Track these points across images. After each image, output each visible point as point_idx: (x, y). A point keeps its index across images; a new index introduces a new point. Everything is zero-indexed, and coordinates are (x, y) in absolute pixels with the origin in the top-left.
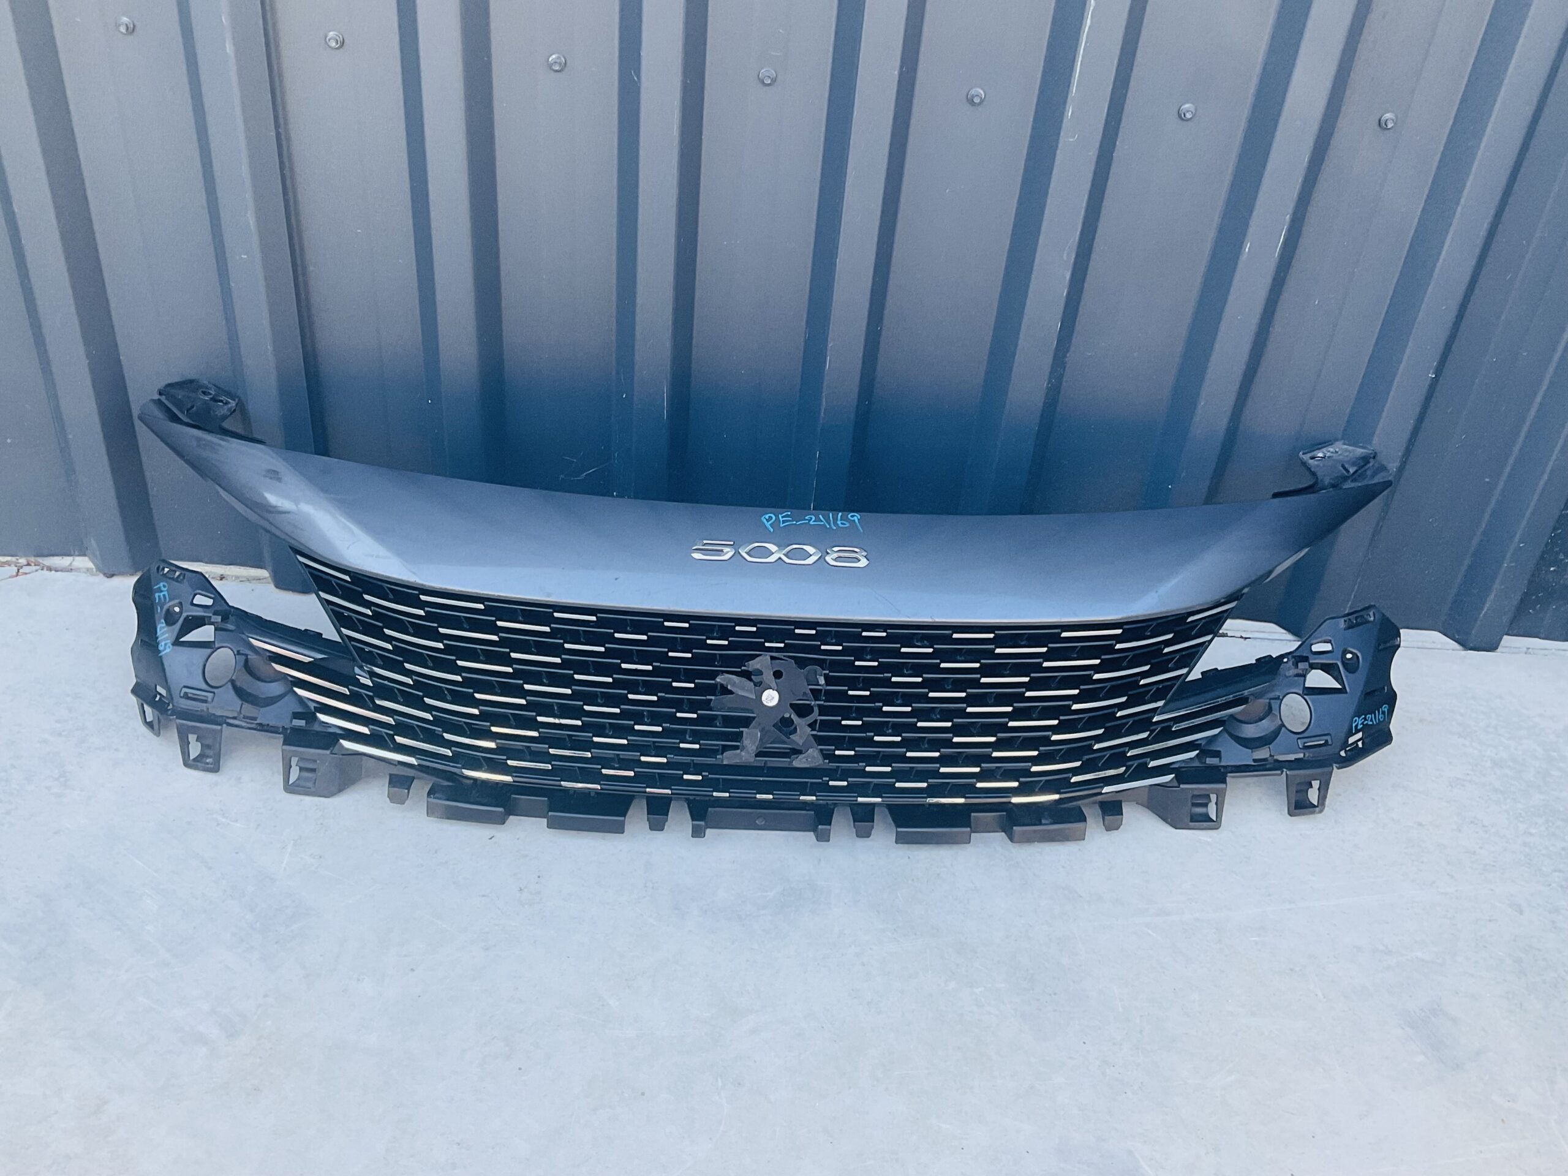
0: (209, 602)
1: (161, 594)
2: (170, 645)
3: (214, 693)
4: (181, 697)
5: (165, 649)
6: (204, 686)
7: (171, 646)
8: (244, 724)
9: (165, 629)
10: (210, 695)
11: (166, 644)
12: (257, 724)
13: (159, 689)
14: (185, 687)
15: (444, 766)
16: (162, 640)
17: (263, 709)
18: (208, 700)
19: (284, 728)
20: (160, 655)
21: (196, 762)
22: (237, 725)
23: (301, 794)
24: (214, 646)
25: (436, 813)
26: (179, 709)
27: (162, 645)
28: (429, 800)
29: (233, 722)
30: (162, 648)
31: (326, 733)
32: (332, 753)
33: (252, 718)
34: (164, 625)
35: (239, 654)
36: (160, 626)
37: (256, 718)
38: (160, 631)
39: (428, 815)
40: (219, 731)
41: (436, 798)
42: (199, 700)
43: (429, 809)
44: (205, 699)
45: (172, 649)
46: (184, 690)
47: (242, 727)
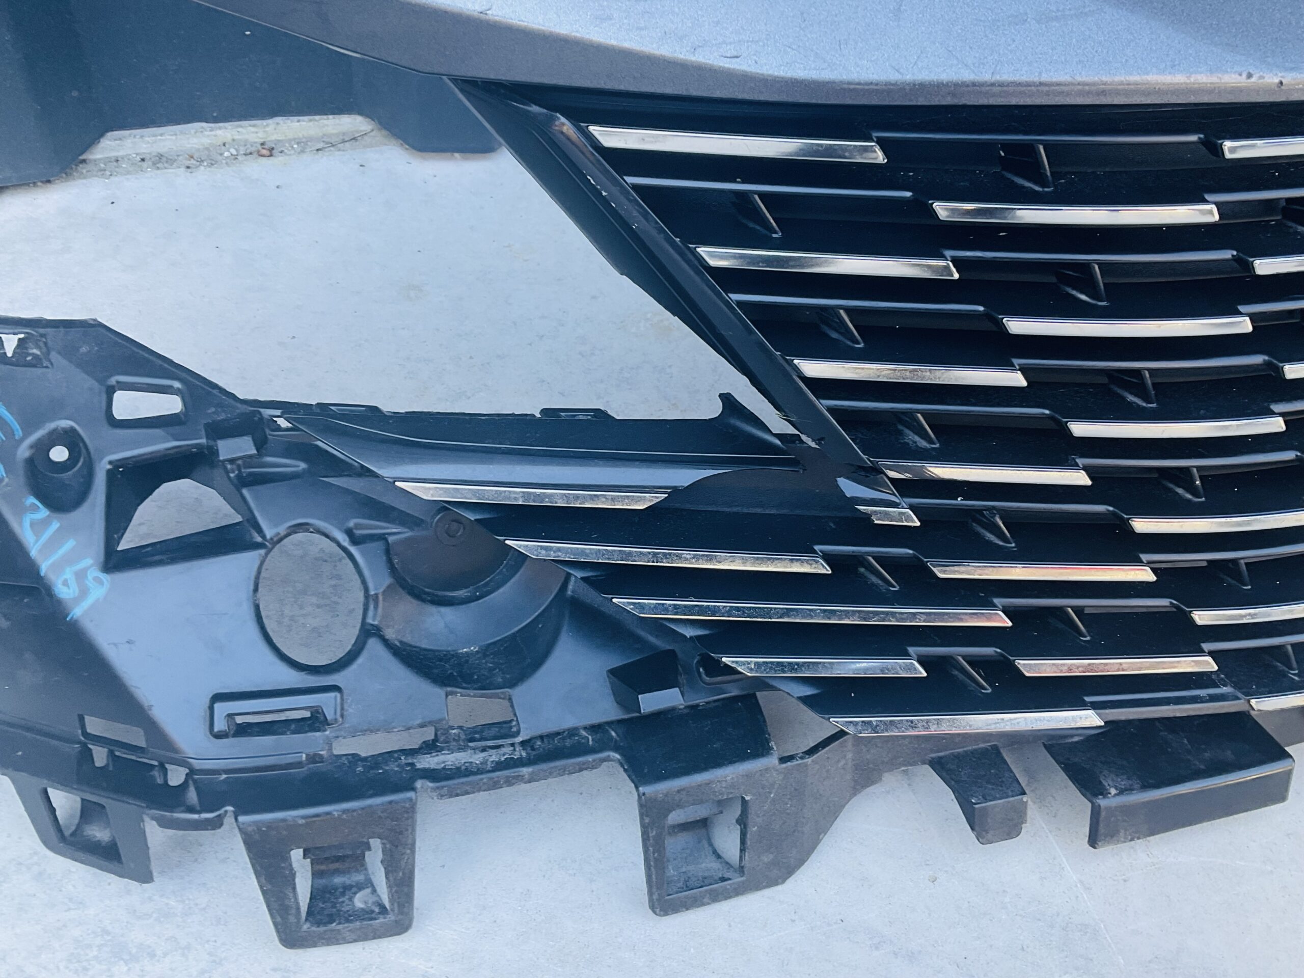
0: (171, 405)
2: (95, 573)
3: (335, 688)
4: (219, 736)
5: (84, 592)
6: (291, 678)
7: (105, 577)
8: (477, 758)
9: (55, 525)
10: (327, 702)
11: (80, 576)
12: (523, 743)
13: (94, 725)
14: (219, 697)
15: (1172, 707)
16: (58, 567)
17: (519, 693)
18: (322, 718)
19: (594, 729)
20: (68, 619)
21: (325, 924)
22: (458, 769)
23: (703, 904)
24: (259, 539)
25: (1122, 833)
26: (224, 776)
27: (65, 583)
28: (1102, 802)
29: (438, 764)
30: (71, 591)
31: (717, 704)
32: (783, 760)
33: (494, 731)
34: (44, 513)
35: (355, 541)
36: (28, 518)
37: (511, 727)
38: (37, 541)
39: (1093, 841)
40: (411, 810)
41: (1121, 792)
42: (293, 726)
43: (1102, 829)
44: (309, 718)
45: (105, 582)
46: (222, 709)
47: (480, 771)
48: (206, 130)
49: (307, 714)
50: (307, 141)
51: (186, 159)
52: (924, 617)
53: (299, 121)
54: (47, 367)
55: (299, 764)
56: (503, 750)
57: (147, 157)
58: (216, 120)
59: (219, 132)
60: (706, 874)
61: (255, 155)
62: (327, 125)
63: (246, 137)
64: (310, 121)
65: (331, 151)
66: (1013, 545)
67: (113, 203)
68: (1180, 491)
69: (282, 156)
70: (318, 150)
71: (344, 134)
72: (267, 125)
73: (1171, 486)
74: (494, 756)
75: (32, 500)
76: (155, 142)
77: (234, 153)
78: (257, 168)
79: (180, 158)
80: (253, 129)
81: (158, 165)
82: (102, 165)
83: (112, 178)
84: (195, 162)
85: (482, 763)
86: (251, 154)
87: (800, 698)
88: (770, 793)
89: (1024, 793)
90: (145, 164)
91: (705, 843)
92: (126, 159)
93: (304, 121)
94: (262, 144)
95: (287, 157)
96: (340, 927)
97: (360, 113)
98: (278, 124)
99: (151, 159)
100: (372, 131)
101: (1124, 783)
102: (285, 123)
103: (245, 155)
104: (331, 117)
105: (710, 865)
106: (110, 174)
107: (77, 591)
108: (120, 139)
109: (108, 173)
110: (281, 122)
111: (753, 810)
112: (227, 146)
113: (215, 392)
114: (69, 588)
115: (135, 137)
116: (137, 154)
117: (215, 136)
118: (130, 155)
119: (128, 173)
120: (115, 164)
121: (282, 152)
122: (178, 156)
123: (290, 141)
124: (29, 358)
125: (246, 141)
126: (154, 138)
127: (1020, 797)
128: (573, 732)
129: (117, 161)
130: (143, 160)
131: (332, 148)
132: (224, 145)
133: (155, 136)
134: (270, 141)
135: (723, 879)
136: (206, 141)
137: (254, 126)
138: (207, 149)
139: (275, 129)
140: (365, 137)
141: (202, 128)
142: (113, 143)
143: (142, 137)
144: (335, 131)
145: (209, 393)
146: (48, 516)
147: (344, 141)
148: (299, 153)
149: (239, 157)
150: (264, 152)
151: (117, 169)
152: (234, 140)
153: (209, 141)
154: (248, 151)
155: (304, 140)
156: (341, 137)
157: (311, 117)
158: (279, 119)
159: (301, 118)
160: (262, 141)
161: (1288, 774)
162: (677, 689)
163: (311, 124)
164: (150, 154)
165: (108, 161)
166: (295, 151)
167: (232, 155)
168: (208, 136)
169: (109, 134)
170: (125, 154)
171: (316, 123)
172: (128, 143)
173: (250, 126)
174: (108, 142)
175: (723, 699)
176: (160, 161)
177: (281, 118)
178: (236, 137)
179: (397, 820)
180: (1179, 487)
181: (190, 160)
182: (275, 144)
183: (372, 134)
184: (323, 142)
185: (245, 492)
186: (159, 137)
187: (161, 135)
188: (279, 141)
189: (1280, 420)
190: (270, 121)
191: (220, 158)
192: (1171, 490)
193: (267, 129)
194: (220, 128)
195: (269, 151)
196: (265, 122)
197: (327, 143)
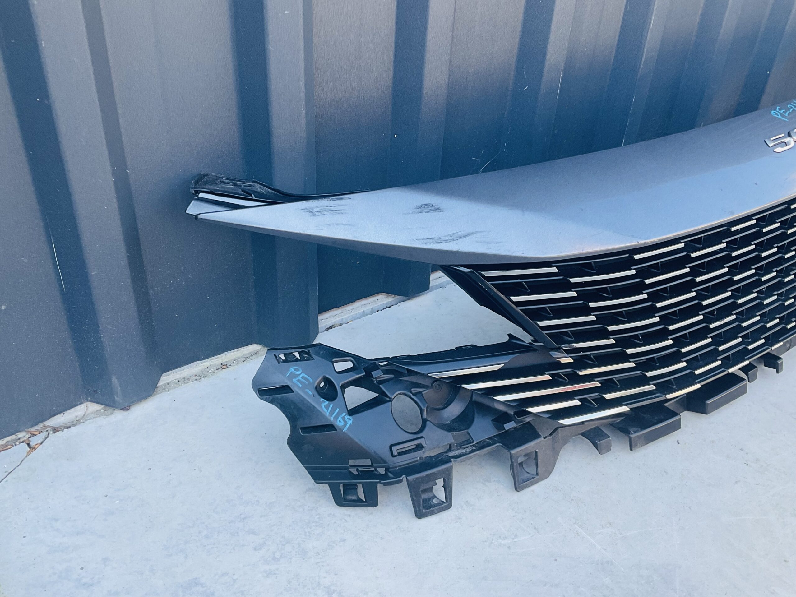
0: (349, 365)
1: (300, 378)
2: (347, 417)
5: (346, 423)
6: (409, 437)
7: (350, 417)
8: (464, 451)
9: (331, 406)
11: (343, 418)
14: (392, 446)
15: (650, 401)
16: (336, 417)
17: (470, 430)
18: (421, 446)
19: (490, 438)
20: (343, 431)
21: (429, 509)
22: (460, 454)
23: (529, 486)
24: (388, 399)
25: (639, 444)
26: (398, 468)
27: (340, 421)
28: (632, 436)
29: (454, 454)
30: (342, 423)
31: (521, 426)
32: (545, 438)
33: (466, 442)
34: (327, 402)
35: (414, 395)
36: (323, 405)
37: (470, 441)
38: (328, 410)
39: (631, 449)
40: (451, 468)
41: (635, 432)
42: (413, 451)
43: (633, 444)
44: (416, 448)
45: (351, 419)
46: (395, 449)
47: (466, 454)
48: (200, 364)
49: (415, 447)
50: (238, 359)
51: (194, 377)
52: (578, 387)
53: (233, 352)
54: (313, 360)
55: (417, 461)
56: (469, 448)
57: (180, 380)
58: (203, 359)
59: (205, 364)
60: (527, 478)
61: (221, 369)
62: (244, 351)
63: (215, 363)
64: (237, 351)
65: (248, 361)
66: (596, 363)
67: (175, 400)
68: (636, 341)
69: (231, 367)
70: (244, 361)
71: (251, 353)
72: (222, 356)
73: (633, 340)
74: (468, 450)
75: (322, 399)
76: (181, 373)
77: (213, 370)
78: (223, 373)
79: (192, 377)
80: (217, 359)
81: (184, 382)
82: (164, 387)
83: (170, 391)
84: (198, 377)
85: (466, 452)
86: (219, 369)
87: (548, 417)
88: (542, 448)
89: (610, 437)
90: (180, 383)
91: (523, 470)
92: (172, 382)
93: (235, 351)
94: (222, 364)
95: (233, 367)
96: (434, 509)
97: (255, 343)
98: (226, 355)
99: (181, 380)
100: (261, 349)
101: (635, 429)
102: (228, 354)
103: (217, 370)
104: (245, 347)
105: (526, 476)
106: (168, 390)
107: (344, 423)
108: (168, 375)
109: (167, 390)
110: (227, 354)
111: (539, 454)
112: (209, 368)
113: (361, 358)
114: (341, 422)
115: (173, 373)
116: (175, 379)
117: (203, 365)
118: (173, 380)
119: (175, 388)
120: (168, 385)
121: (230, 365)
122: (191, 376)
123: (231, 360)
124: (306, 358)
125: (215, 364)
126: (180, 372)
127: (608, 439)
128: (484, 441)
129: (169, 384)
130: (178, 381)
131: (248, 359)
132: (207, 368)
133: (181, 371)
134: (224, 362)
135: (533, 478)
136: (200, 368)
137: (217, 358)
138: (201, 371)
139: (225, 357)
140: (259, 352)
141: (198, 364)
142: (166, 378)
143: (176, 372)
144: (247, 352)
145: (360, 359)
146: (329, 403)
147: (252, 355)
148: (237, 364)
149: (215, 371)
150: (225, 367)
151: (170, 387)
152: (211, 365)
153: (201, 368)
154: (217, 368)
155: (236, 359)
156: (250, 354)
157: (238, 349)
158: (226, 353)
159: (234, 350)
160: (221, 363)
161: (680, 419)
162: (513, 422)
163: (238, 352)
164: (180, 378)
165: (165, 385)
166: (235, 364)
167: (212, 371)
168: (201, 366)
169: (163, 374)
170: (171, 381)
171: (240, 351)
172: (171, 376)
173: (216, 358)
174: (163, 378)
175: (523, 424)
176: (186, 380)
177: (226, 352)
178: (211, 364)
179: (449, 471)
180: (635, 340)
181: (195, 377)
182: (226, 363)
183: (261, 350)
184: (244, 357)
185: (381, 386)
186: (183, 371)
187: (184, 370)
188: (227, 361)
189: (658, 318)
190: (222, 355)
191: (208, 373)
192: (633, 341)
193: (222, 358)
194: (205, 362)
195: (224, 366)
196: (221, 355)
197: (246, 358)
